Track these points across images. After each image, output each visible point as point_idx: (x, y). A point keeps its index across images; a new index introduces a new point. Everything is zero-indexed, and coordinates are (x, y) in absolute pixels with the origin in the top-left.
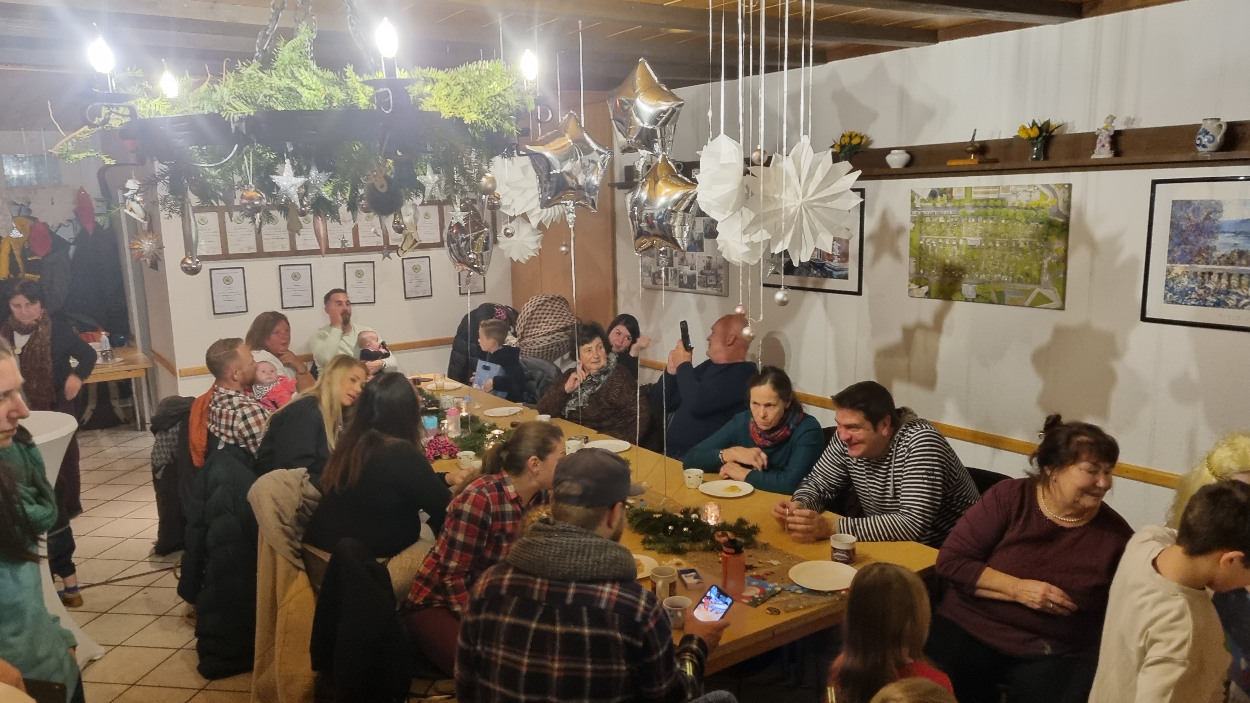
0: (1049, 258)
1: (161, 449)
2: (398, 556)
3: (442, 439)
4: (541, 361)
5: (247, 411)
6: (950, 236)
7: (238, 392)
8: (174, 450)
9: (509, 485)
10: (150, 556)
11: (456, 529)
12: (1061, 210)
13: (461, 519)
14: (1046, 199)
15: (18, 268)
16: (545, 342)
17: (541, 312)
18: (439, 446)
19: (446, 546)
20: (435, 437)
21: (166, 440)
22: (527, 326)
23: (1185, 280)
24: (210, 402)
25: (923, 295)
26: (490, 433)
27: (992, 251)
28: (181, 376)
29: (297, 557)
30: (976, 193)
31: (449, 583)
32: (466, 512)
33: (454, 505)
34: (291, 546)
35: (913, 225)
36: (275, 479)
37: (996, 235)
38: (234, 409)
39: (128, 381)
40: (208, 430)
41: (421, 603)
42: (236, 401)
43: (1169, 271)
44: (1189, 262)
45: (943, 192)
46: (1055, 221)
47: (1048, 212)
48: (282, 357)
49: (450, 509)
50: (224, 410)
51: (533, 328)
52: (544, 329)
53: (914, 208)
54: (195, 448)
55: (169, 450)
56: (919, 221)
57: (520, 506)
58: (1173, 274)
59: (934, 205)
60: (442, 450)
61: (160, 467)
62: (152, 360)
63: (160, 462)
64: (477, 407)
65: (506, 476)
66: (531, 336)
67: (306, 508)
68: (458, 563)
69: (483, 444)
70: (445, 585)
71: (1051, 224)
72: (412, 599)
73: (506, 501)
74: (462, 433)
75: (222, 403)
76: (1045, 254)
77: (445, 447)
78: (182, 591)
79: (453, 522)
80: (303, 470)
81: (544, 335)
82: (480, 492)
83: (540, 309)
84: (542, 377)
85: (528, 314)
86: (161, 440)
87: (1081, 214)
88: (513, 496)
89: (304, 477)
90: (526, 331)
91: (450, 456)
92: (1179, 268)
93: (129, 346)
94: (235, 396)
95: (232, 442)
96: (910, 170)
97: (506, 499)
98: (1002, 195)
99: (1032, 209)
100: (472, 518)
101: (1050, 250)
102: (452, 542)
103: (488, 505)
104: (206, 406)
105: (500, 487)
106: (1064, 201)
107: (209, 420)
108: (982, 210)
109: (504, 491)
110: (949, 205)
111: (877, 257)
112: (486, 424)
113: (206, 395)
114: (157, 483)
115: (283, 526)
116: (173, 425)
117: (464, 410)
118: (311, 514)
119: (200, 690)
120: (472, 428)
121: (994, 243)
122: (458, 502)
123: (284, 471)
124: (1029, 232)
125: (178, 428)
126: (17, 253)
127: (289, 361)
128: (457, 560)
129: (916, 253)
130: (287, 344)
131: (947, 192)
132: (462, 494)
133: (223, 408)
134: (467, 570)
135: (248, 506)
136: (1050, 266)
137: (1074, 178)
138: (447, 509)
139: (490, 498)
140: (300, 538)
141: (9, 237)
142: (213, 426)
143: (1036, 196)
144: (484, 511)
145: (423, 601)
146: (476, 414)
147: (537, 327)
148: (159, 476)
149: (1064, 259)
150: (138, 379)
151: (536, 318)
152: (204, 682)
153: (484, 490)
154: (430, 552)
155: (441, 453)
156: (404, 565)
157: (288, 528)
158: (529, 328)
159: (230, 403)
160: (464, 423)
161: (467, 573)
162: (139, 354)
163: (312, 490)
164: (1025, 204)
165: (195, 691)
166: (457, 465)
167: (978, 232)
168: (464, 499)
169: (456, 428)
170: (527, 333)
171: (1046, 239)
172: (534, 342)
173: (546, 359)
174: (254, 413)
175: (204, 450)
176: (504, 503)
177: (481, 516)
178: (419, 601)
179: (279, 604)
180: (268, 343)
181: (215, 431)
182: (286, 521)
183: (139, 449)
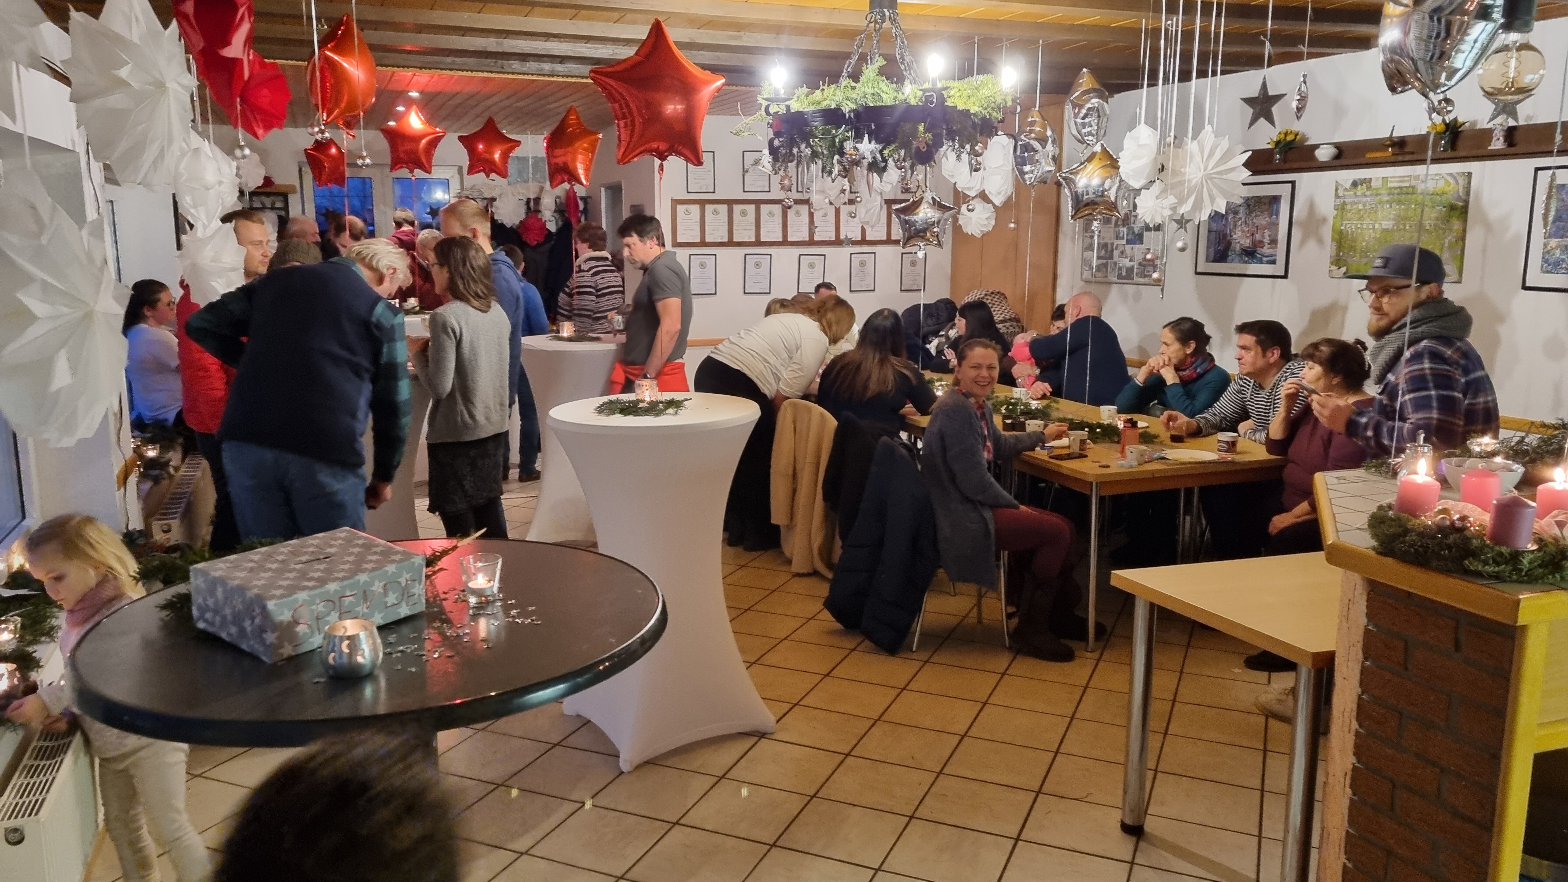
0: (1450, 238)
6: (1368, 221)
12: (1461, 194)
14: (1449, 186)
23: (1558, 252)
25: (1341, 275)
27: (1402, 233)
30: (1391, 182)
35: (1336, 212)
37: (1406, 219)
43: (1545, 245)
44: (1561, 237)
45: (1363, 181)
46: (1456, 205)
47: (1450, 197)
53: (1337, 196)
56: (1341, 208)
58: (1549, 248)
59: (1355, 193)
71: (1452, 208)
76: (1447, 234)
87: (1478, 197)
92: (1553, 242)
96: (1337, 162)
98: (1413, 183)
99: (1438, 194)
101: (1451, 230)
106: (1464, 188)
108: (1396, 197)
110: (1368, 193)
111: (1303, 242)
121: (1405, 225)
124: (1434, 215)
129: (1337, 237)
131: (1367, 182)
136: (1450, 244)
137: (1474, 167)
143: (1441, 183)
149: (1463, 238)
164: (1431, 190)
167: (1392, 217)
171: (1448, 221)
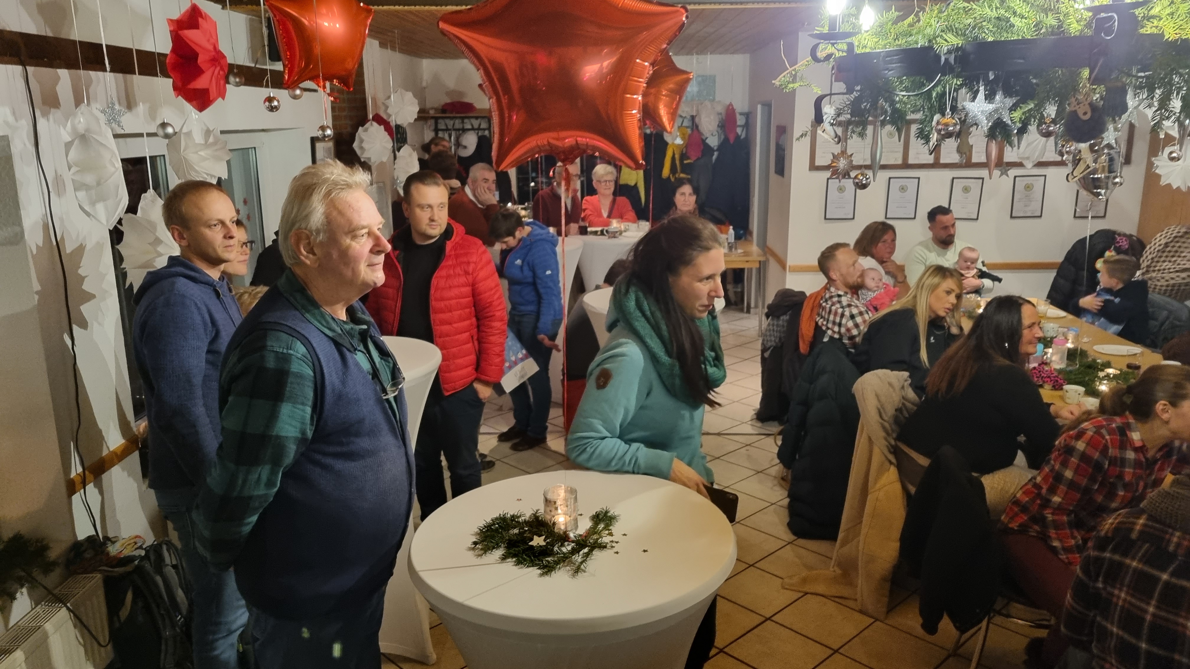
1: (772, 332)
2: (991, 474)
3: (1046, 368)
4: (1169, 300)
5: (855, 311)
7: (846, 293)
8: (783, 335)
9: (1135, 431)
10: (751, 420)
11: (1065, 464)
13: (1072, 456)
15: (677, 169)
16: (1177, 279)
17: (1178, 245)
18: (1043, 375)
19: (1051, 480)
20: (1040, 365)
21: (778, 326)
22: (1156, 260)
24: (822, 299)
26: (1102, 370)
28: (789, 271)
29: (890, 452)
31: (1050, 517)
32: (1079, 450)
33: (1065, 440)
34: (886, 439)
36: (880, 378)
38: (842, 307)
39: (742, 270)
40: (817, 323)
41: (1016, 528)
42: (845, 300)
48: (884, 264)
49: (1060, 443)
50: (834, 308)
51: (1164, 261)
52: (1179, 264)
54: (803, 336)
55: (778, 335)
57: (1145, 457)
60: (1046, 380)
61: (769, 348)
62: (765, 254)
63: (769, 344)
64: (1085, 340)
65: (1131, 420)
66: (1159, 270)
67: (903, 408)
68: (1063, 499)
69: (1093, 381)
70: (1044, 518)
72: (1006, 521)
73: (1129, 447)
74: (1068, 365)
75: (832, 301)
77: (1049, 377)
78: (780, 455)
79: (1062, 457)
80: (906, 374)
81: (1177, 271)
82: (1098, 433)
83: (1177, 242)
84: (1168, 318)
85: (1160, 245)
86: (773, 325)
88: (1138, 444)
89: (906, 381)
90: (1154, 264)
91: (1054, 386)
93: (746, 239)
94: (844, 295)
95: (836, 336)
97: (1128, 445)
100: (1084, 457)
102: (1058, 477)
103: (1105, 448)
104: (817, 302)
105: (1123, 431)
107: (818, 315)
109: (1126, 435)
112: (1098, 361)
113: (818, 293)
114: (764, 360)
115: (882, 421)
116: (785, 314)
117: (1070, 341)
118: (907, 416)
119: (789, 543)
120: (1080, 362)
122: (1071, 437)
123: (887, 372)
125: (788, 317)
126: (677, 156)
127: (891, 270)
128: (1062, 496)
130: (892, 252)
132: (1076, 430)
133: (832, 305)
134: (1071, 508)
135: (853, 397)
138: (1057, 443)
139: (1109, 441)
140: (894, 435)
141: (673, 143)
142: (822, 320)
144: (1101, 453)
145: (1017, 526)
146: (1085, 348)
147: (1170, 261)
148: (767, 355)
150: (751, 270)
151: (1170, 252)
152: (793, 537)
153: (1104, 431)
154: (1030, 480)
155: (1044, 382)
156: (996, 486)
157: (887, 425)
158: (1158, 262)
159: (840, 302)
160: (1072, 355)
161: (1071, 512)
162: (754, 248)
163: (911, 394)
165: (786, 543)
166: (1062, 398)
168: (1080, 435)
169: (1061, 359)
170: (1155, 267)
172: (1163, 278)
173: (1175, 298)
174: (861, 313)
175: (810, 340)
176: (1126, 449)
177: (1096, 457)
178: (1014, 525)
179: (870, 490)
180: (874, 251)
181: (823, 325)
182: (886, 418)
183: (744, 328)
